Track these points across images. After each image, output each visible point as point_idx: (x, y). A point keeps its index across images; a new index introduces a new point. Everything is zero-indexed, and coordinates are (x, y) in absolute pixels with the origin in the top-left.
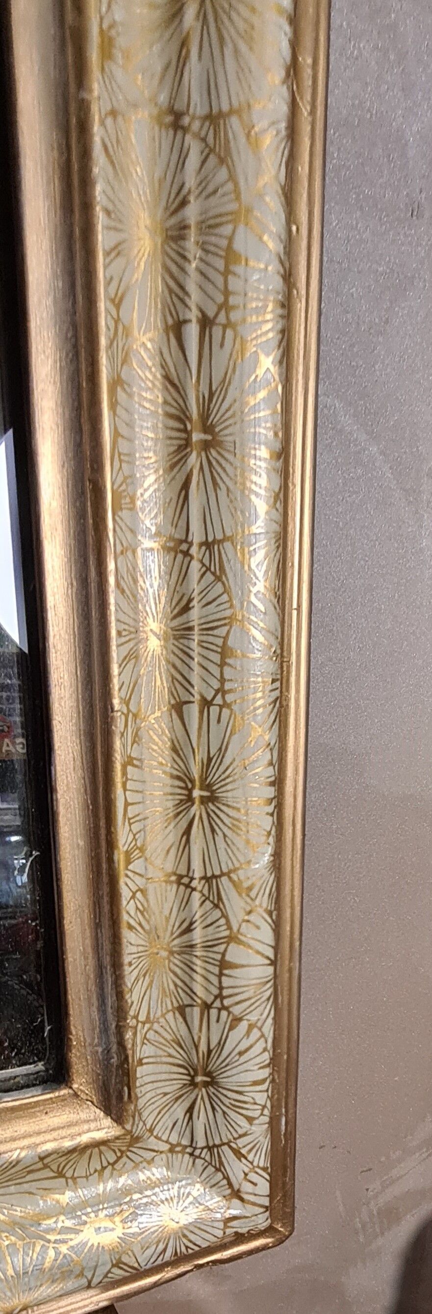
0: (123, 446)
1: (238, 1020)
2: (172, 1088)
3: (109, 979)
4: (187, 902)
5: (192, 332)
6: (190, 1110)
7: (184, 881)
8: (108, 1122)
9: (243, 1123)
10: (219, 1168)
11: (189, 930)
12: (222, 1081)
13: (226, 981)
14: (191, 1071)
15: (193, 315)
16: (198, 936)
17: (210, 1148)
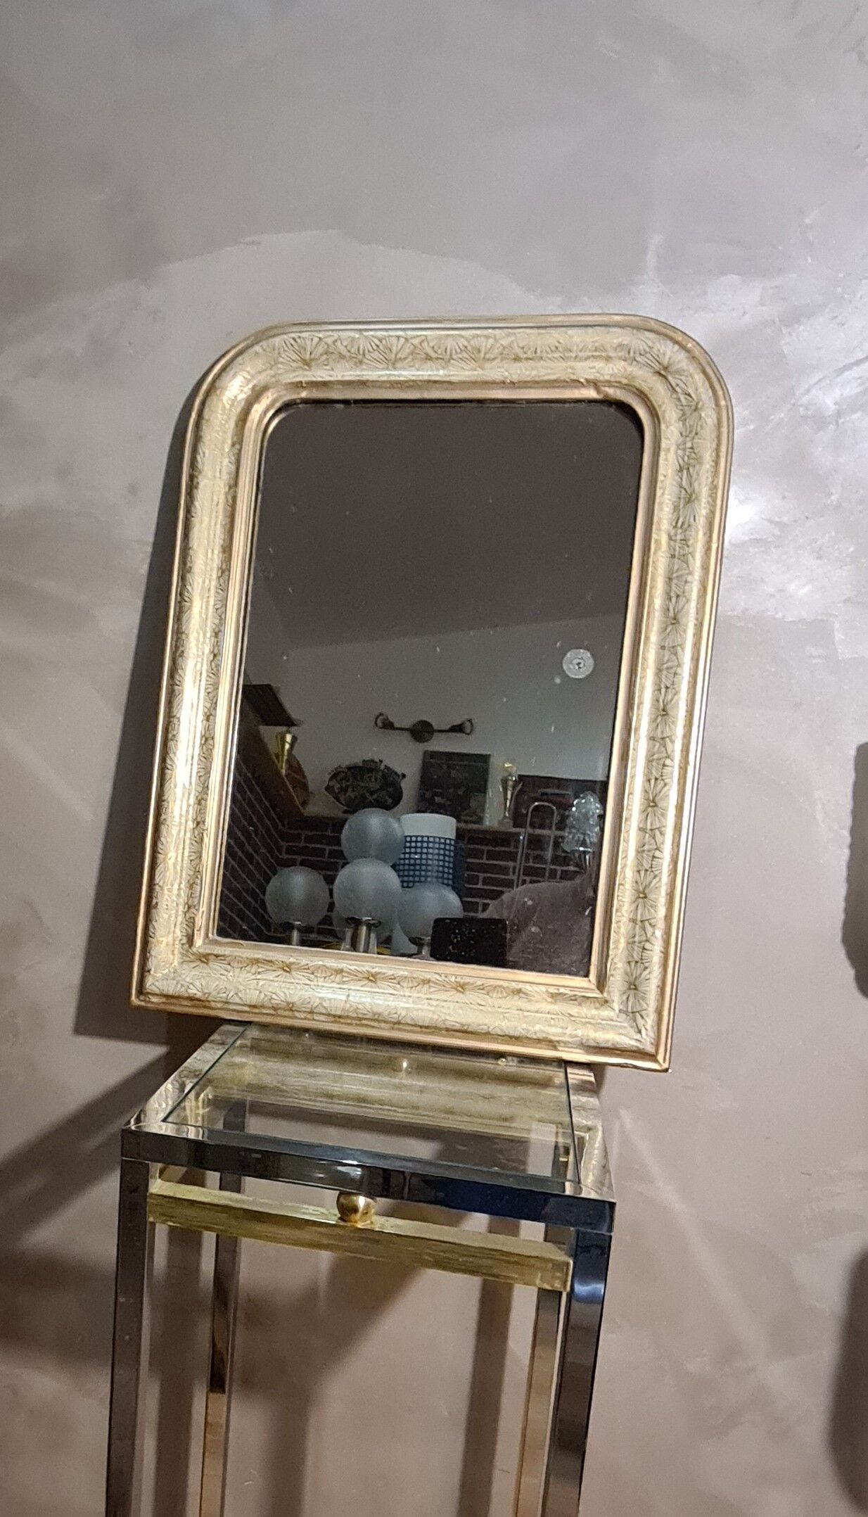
0: (629, 807)
1: (646, 968)
2: (623, 989)
3: (605, 946)
4: (634, 928)
5: (653, 782)
6: (628, 998)
7: (634, 921)
8: (598, 992)
9: (645, 1005)
10: (635, 1021)
11: (634, 936)
12: (639, 989)
13: (644, 954)
14: (630, 984)
16: (637, 939)
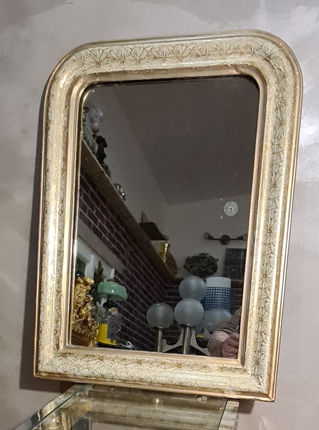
1: (263, 354)
2: (253, 364)
3: (245, 344)
4: (257, 335)
6: (255, 368)
7: (257, 332)
8: (241, 366)
9: (263, 372)
10: (258, 379)
12: (260, 364)
13: (262, 348)
14: (256, 362)
15: (265, 263)
16: (258, 340)
17: (257, 375)
